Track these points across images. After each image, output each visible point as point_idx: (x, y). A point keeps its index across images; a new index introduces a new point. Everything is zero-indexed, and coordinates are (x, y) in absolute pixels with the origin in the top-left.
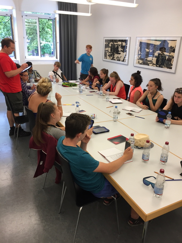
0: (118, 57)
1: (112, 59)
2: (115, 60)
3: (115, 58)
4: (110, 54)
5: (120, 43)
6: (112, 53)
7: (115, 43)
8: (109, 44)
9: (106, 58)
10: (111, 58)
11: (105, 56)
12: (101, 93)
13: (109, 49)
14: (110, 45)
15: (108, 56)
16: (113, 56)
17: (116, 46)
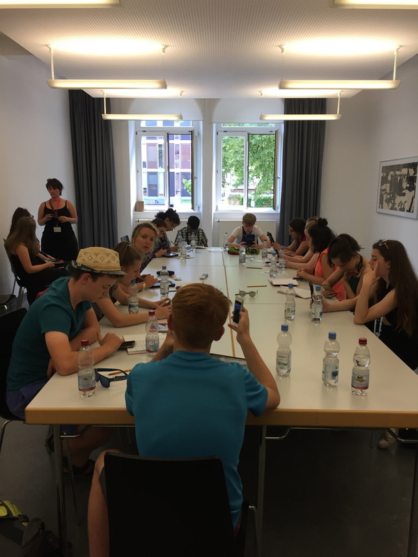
0: (401, 203)
1: (392, 208)
2: (396, 209)
3: (396, 206)
4: (388, 196)
5: (405, 171)
6: (392, 194)
7: (398, 173)
8: (387, 175)
9: (382, 208)
10: (391, 205)
11: (381, 203)
13: (388, 187)
14: (389, 178)
15: (386, 201)
16: (392, 202)
17: (399, 178)
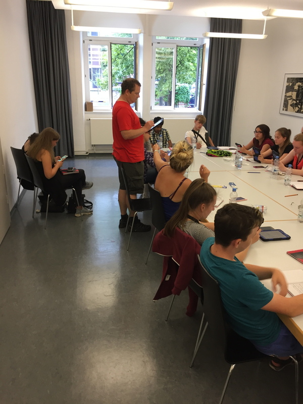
9: (287, 110)
10: (297, 109)
11: (286, 105)
12: (275, 170)
13: (294, 94)
14: (296, 87)
15: (291, 105)
16: (299, 106)
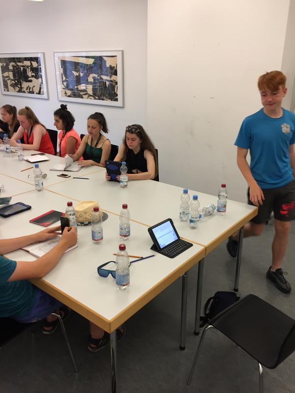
4: (14, 82)
5: (27, 63)
6: (17, 80)
7: (19, 64)
8: (7, 65)
9: (8, 91)
10: (17, 89)
11: (6, 86)
13: (11, 74)
14: (11, 68)
16: (19, 86)
